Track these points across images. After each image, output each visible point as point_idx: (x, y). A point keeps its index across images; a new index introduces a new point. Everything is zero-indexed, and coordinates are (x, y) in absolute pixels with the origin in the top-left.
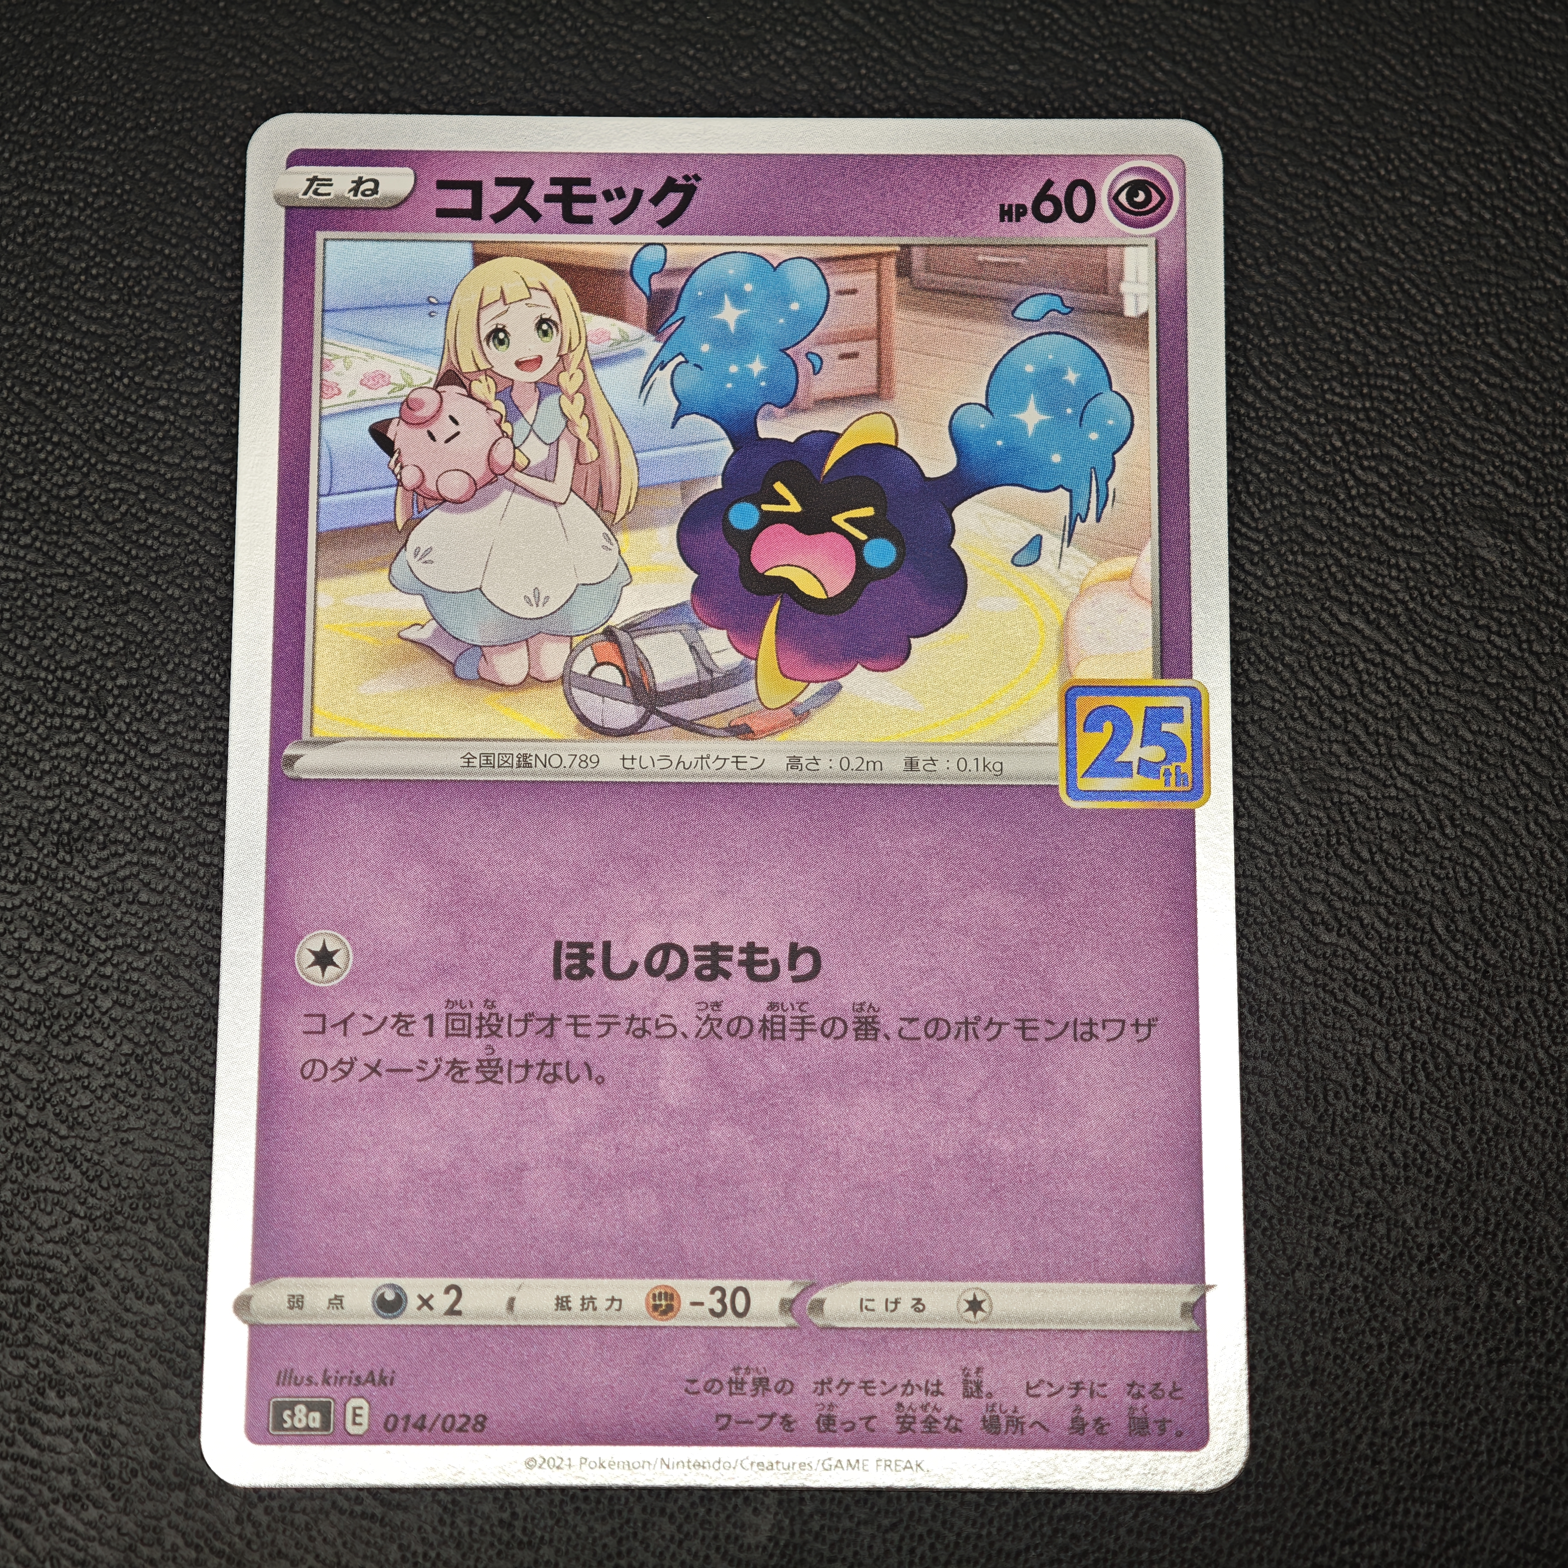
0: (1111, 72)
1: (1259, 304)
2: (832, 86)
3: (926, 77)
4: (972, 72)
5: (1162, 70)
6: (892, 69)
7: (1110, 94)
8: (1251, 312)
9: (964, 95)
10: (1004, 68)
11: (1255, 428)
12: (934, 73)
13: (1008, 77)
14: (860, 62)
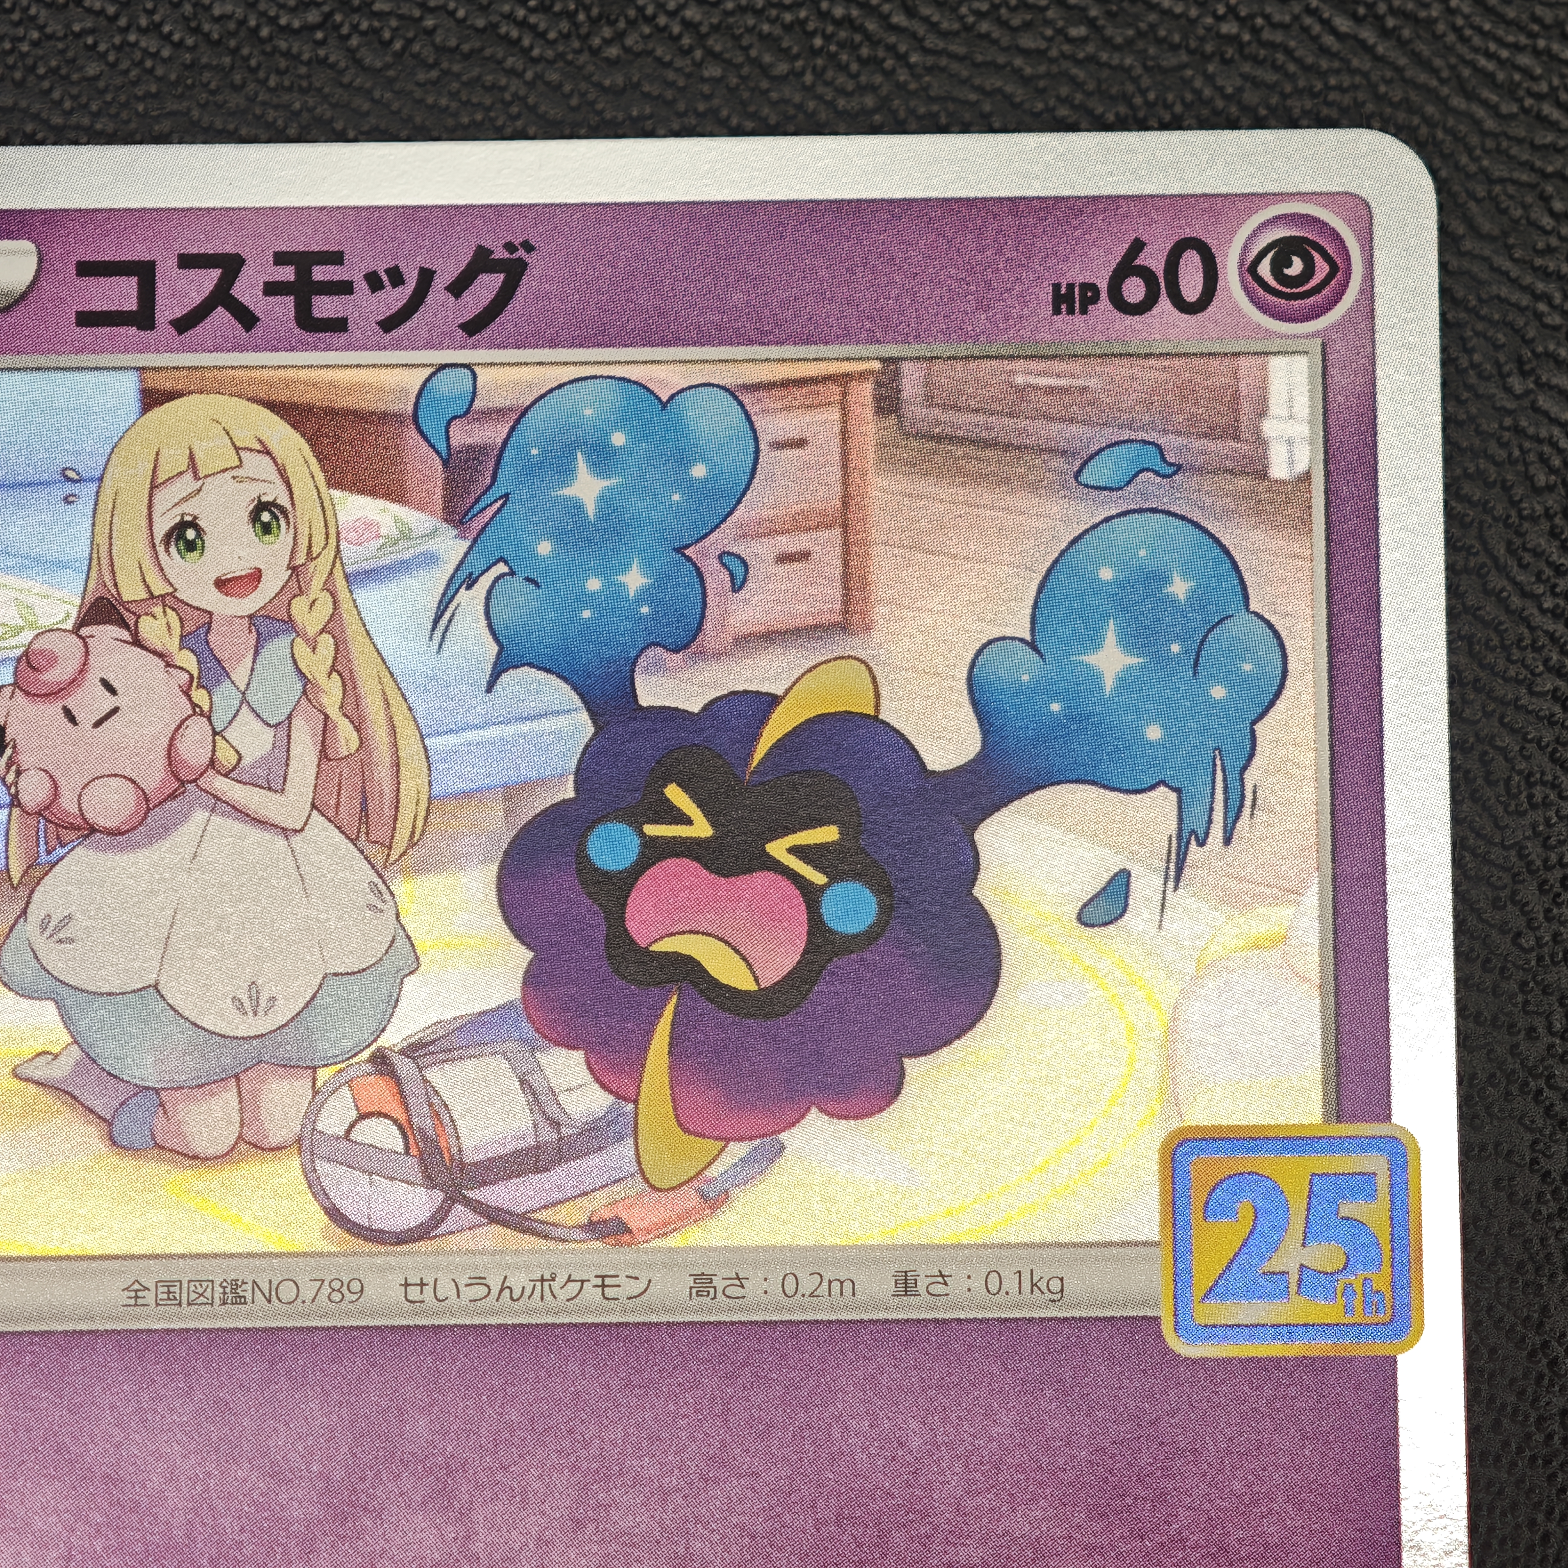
0: (1246, 37)
1: (1503, 445)
2: (765, 70)
3: (926, 51)
4: (1005, 41)
5: (1334, 32)
6: (868, 37)
7: (1245, 77)
8: (1491, 459)
9: (993, 82)
10: (1060, 32)
11: (1501, 664)
12: (941, 45)
13: (1066, 48)
14: (811, 26)
